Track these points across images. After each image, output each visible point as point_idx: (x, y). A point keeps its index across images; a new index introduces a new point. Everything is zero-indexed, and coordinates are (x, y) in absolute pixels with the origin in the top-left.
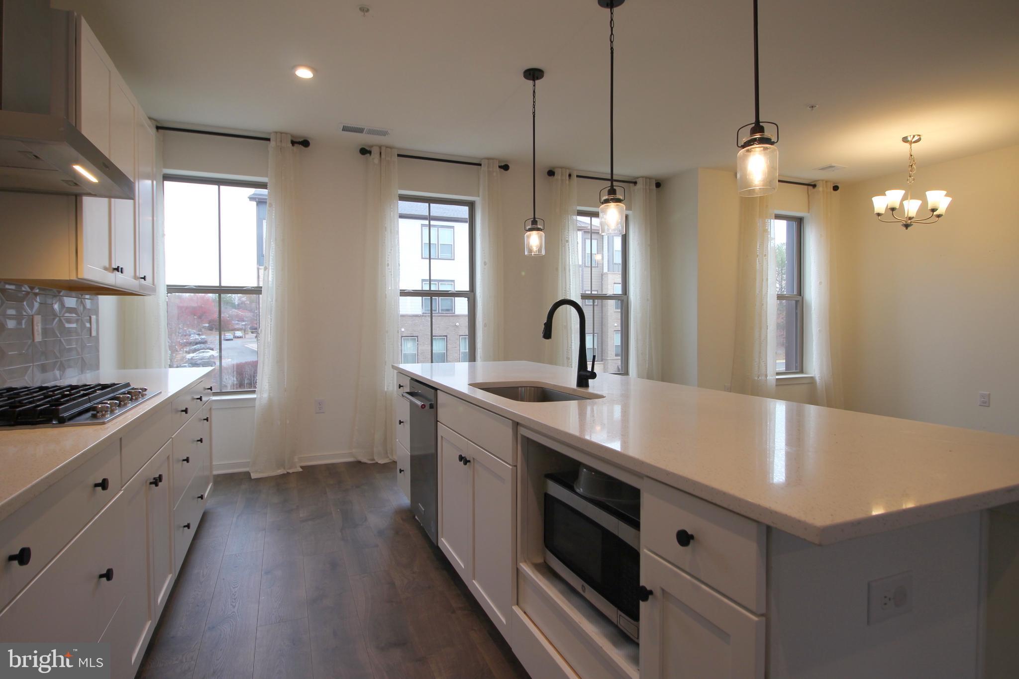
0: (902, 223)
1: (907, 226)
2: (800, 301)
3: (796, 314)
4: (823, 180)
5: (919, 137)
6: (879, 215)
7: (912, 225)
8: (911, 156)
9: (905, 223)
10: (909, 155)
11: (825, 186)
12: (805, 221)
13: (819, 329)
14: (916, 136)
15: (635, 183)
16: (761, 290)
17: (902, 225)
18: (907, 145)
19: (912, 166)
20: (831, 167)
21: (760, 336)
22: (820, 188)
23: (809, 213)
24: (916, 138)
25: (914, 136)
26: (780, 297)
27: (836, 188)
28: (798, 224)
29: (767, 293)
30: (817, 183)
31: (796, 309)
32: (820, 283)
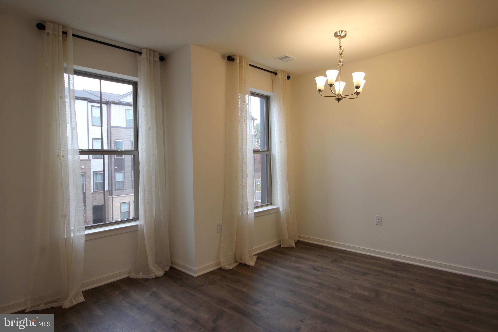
0: (335, 98)
1: (339, 100)
2: (269, 154)
3: (267, 163)
4: (281, 70)
5: (345, 33)
6: (320, 91)
7: (342, 99)
8: (341, 47)
9: (337, 97)
10: (339, 47)
11: (282, 75)
12: (271, 99)
13: (281, 174)
14: (343, 32)
15: (140, 53)
16: (242, 147)
17: (336, 99)
18: (337, 40)
19: (341, 55)
20: (287, 57)
21: (242, 183)
22: (279, 75)
23: (273, 93)
24: (343, 34)
25: (342, 31)
26: (255, 152)
27: (289, 78)
28: (266, 100)
29: (246, 150)
30: (277, 72)
31: (267, 160)
32: (281, 142)
